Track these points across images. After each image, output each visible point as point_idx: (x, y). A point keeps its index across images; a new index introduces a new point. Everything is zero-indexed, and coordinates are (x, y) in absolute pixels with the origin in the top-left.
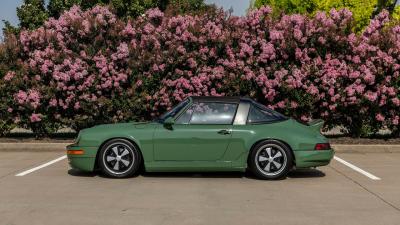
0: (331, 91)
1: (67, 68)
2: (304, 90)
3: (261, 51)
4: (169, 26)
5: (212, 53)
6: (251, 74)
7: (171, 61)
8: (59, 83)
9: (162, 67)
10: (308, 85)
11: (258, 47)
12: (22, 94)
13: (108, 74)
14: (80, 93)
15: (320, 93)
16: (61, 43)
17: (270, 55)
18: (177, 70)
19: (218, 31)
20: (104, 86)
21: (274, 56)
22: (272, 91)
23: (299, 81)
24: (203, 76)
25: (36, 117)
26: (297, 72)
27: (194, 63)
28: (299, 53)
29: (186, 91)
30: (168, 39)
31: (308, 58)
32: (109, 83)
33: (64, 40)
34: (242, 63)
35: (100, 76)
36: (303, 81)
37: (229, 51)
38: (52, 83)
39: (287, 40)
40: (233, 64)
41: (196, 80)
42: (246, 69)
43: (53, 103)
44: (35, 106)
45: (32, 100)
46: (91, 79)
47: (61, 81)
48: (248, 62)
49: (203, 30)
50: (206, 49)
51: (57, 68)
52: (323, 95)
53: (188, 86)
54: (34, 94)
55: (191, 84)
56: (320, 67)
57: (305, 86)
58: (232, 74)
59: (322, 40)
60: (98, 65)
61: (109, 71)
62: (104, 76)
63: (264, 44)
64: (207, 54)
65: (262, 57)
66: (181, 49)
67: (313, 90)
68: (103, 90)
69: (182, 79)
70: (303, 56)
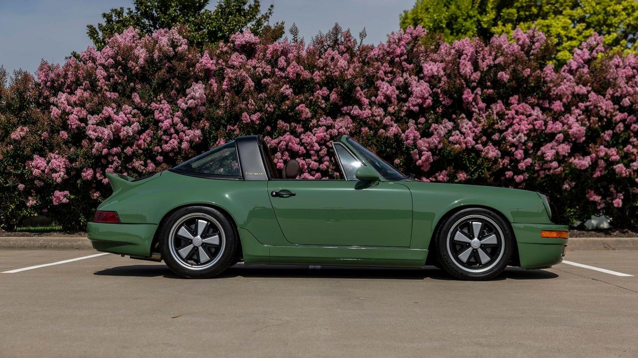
0: (519, 154)
1: (108, 120)
2: (478, 153)
3: (410, 94)
4: (269, 56)
5: (333, 96)
6: (394, 129)
7: (270, 107)
8: (96, 144)
9: (255, 117)
10: (485, 144)
11: (405, 89)
12: (39, 161)
13: (172, 130)
14: (129, 159)
15: (502, 158)
16: (101, 83)
17: (424, 99)
18: (281, 123)
19: (342, 62)
20: (167, 147)
21: (429, 101)
22: (427, 154)
23: (470, 139)
24: (321, 133)
25: (61, 197)
26: (466, 124)
27: (307, 112)
28: (468, 95)
29: (294, 155)
30: (266, 76)
31: (482, 105)
32: (174, 142)
33: (107, 78)
34: (381, 111)
35: (160, 133)
36: (476, 139)
37: (361, 94)
38: (85, 143)
39: (449, 76)
40: (366, 113)
41: (310, 138)
42: (387, 120)
43: (88, 174)
44: (59, 180)
45: (54, 171)
46: (145, 138)
47: (98, 139)
48: (391, 109)
49: (320, 62)
50: (325, 91)
51: (92, 120)
52: (506, 161)
53: (297, 147)
54: (58, 161)
55: (302, 144)
56: (501, 116)
57: (480, 146)
58: (365, 129)
59: (505, 76)
60: (157, 115)
61: (174, 125)
62: (166, 132)
63: (414, 83)
64: (327, 98)
65: (412, 104)
66: (287, 90)
67: (492, 152)
68: (164, 154)
69: (287, 136)
70: (475, 100)
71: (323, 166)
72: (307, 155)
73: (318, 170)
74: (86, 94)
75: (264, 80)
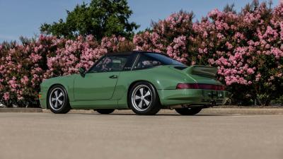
5: (242, 36)
7: (211, 45)
9: (205, 50)
18: (218, 52)
24: (236, 55)
27: (230, 46)
29: (226, 67)
30: (212, 30)
34: (263, 42)
41: (232, 58)
48: (269, 40)
50: (238, 34)
53: (226, 63)
55: (228, 62)
58: (259, 52)
64: (239, 38)
66: (219, 35)
69: (222, 58)
71: (239, 72)
72: (232, 67)
73: (237, 74)
74: (147, 46)
75: (211, 32)
